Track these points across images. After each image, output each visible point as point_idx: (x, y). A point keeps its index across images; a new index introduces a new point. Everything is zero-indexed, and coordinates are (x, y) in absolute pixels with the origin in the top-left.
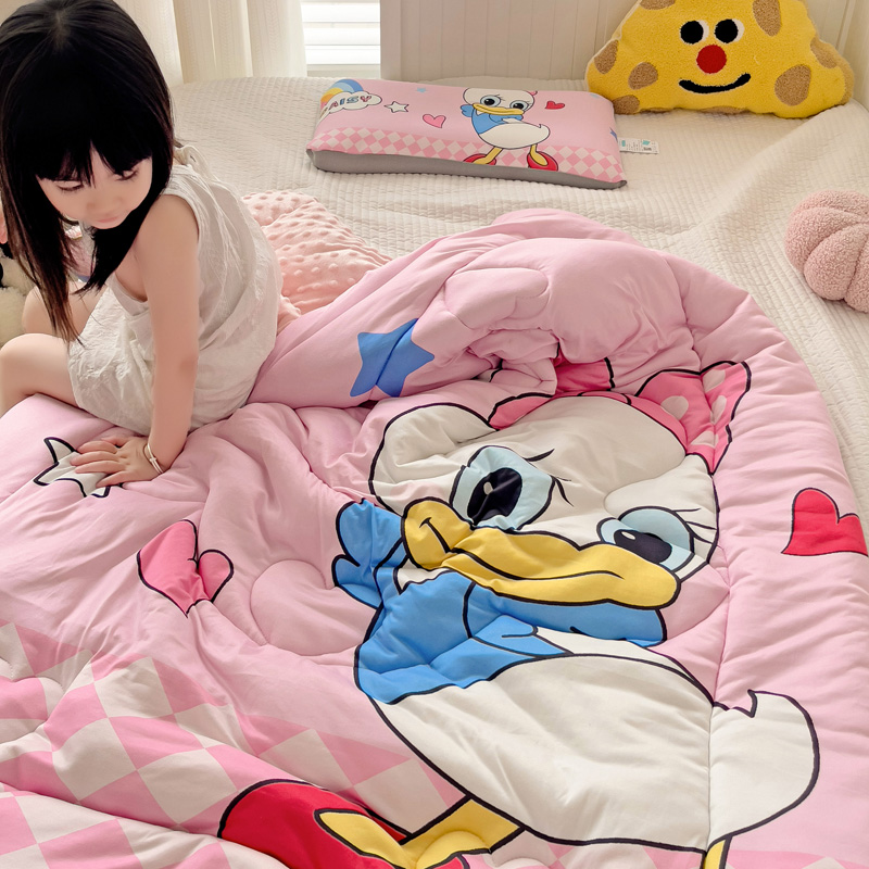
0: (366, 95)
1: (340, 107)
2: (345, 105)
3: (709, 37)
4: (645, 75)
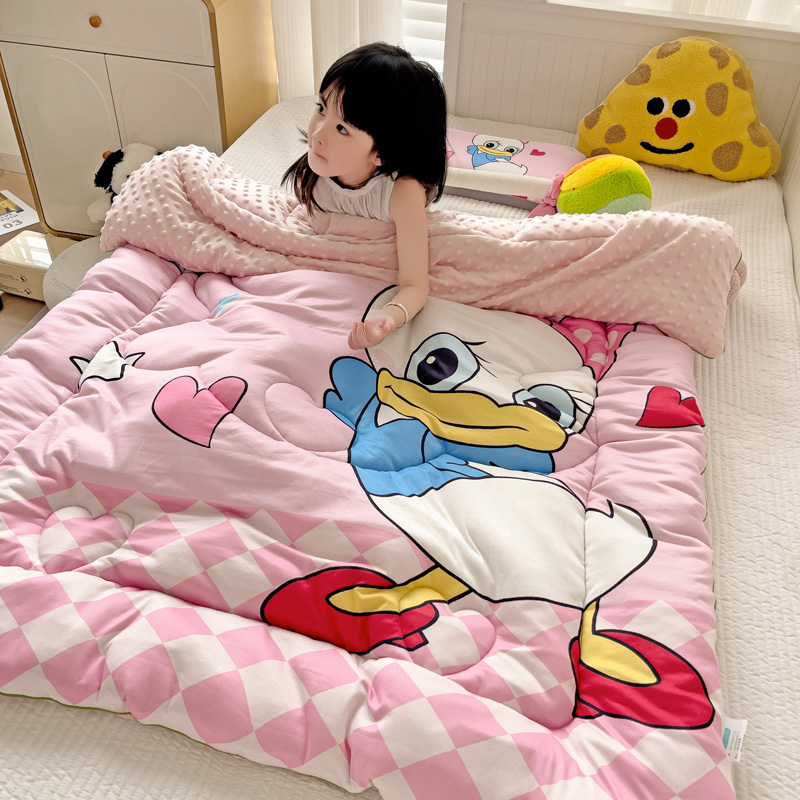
4: (616, 134)
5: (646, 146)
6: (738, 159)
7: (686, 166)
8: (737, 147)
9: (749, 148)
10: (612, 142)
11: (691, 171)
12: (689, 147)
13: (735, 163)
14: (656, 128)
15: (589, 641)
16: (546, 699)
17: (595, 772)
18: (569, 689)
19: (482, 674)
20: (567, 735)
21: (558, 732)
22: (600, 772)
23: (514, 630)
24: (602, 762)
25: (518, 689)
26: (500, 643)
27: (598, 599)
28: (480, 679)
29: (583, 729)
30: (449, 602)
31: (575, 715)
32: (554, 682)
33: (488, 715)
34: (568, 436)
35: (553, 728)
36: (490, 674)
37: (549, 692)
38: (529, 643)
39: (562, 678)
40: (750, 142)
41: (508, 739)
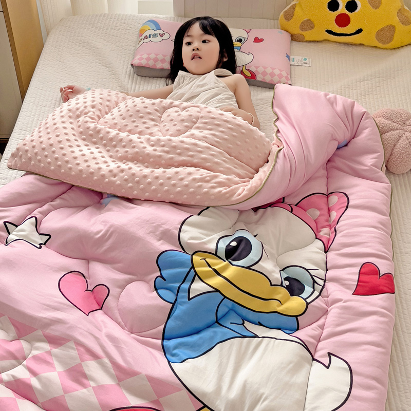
0: (162, 32)
1: (149, 39)
4: (308, 25)
5: (329, 32)
6: (393, 35)
7: (358, 42)
8: (392, 28)
9: (399, 27)
10: (305, 30)
11: (361, 45)
12: (360, 31)
13: (391, 39)
14: (335, 20)
34: (308, 304)
40: (400, 24)
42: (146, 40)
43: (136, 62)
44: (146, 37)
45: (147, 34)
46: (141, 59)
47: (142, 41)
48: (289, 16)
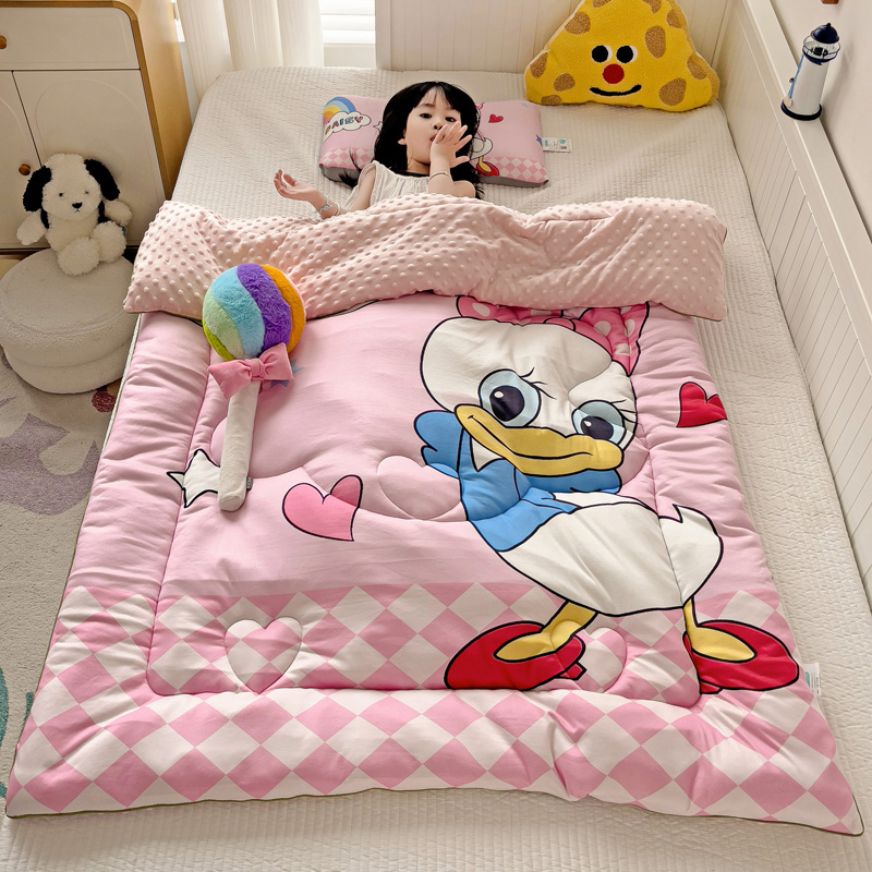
0: (359, 116)
1: (340, 127)
2: (345, 126)
3: (612, 58)
4: (565, 82)
5: (595, 90)
8: (681, 83)
9: (691, 82)
10: (562, 90)
12: (638, 88)
13: (680, 98)
14: (603, 74)
15: (696, 632)
16: (679, 687)
17: (732, 734)
18: (692, 674)
19: (631, 681)
20: (701, 709)
21: (695, 709)
22: (736, 732)
23: (640, 637)
24: (736, 725)
25: (658, 685)
26: (632, 650)
27: (692, 597)
28: (631, 686)
29: (712, 702)
30: (584, 627)
31: (701, 693)
32: (682, 673)
33: (650, 714)
35: (689, 707)
36: (637, 679)
37: (681, 681)
38: (655, 647)
39: (686, 669)
40: (692, 77)
41: (670, 727)
42: (336, 129)
43: (327, 161)
44: (336, 124)
45: (337, 118)
46: (333, 156)
47: (331, 130)
48: (538, 70)
